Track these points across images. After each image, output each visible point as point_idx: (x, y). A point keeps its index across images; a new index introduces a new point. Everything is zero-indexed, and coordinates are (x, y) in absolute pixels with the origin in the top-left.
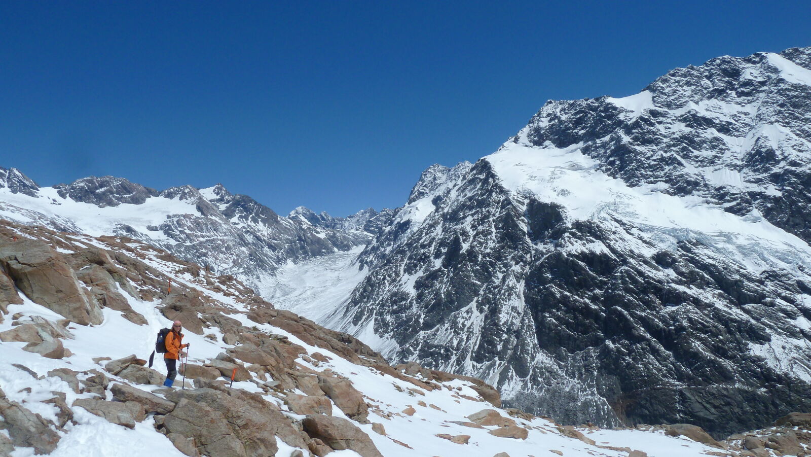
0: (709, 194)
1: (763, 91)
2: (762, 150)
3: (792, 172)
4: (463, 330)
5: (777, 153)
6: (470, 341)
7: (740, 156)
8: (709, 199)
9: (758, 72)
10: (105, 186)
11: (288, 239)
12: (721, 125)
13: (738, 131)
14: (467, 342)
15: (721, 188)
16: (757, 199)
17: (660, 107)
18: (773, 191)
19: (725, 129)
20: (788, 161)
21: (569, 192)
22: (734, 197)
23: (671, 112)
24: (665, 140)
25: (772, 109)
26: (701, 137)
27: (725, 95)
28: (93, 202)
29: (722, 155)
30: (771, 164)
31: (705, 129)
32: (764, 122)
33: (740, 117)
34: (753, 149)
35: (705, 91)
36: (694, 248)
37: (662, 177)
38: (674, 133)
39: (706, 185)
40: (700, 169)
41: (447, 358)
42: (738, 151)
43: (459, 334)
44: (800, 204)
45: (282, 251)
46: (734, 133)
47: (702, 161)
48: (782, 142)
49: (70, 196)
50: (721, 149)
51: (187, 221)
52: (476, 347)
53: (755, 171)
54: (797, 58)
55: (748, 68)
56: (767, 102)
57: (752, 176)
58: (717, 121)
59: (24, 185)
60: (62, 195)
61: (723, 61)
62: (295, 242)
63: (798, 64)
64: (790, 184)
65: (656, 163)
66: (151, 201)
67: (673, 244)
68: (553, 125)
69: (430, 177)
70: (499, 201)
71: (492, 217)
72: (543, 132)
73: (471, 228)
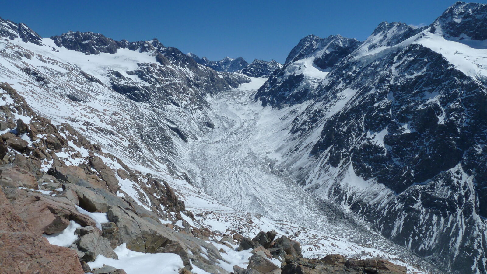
4: (459, 187)
6: (470, 198)
10: (88, 39)
11: (205, 80)
14: (467, 199)
28: (81, 51)
41: (453, 210)
43: (457, 191)
45: (203, 88)
49: (63, 45)
51: (154, 69)
52: (478, 204)
59: (31, 36)
60: (58, 44)
62: (209, 82)
66: (121, 51)
68: (468, 22)
69: (308, 44)
70: (462, 84)
71: (460, 97)
72: (458, 27)
73: (441, 104)
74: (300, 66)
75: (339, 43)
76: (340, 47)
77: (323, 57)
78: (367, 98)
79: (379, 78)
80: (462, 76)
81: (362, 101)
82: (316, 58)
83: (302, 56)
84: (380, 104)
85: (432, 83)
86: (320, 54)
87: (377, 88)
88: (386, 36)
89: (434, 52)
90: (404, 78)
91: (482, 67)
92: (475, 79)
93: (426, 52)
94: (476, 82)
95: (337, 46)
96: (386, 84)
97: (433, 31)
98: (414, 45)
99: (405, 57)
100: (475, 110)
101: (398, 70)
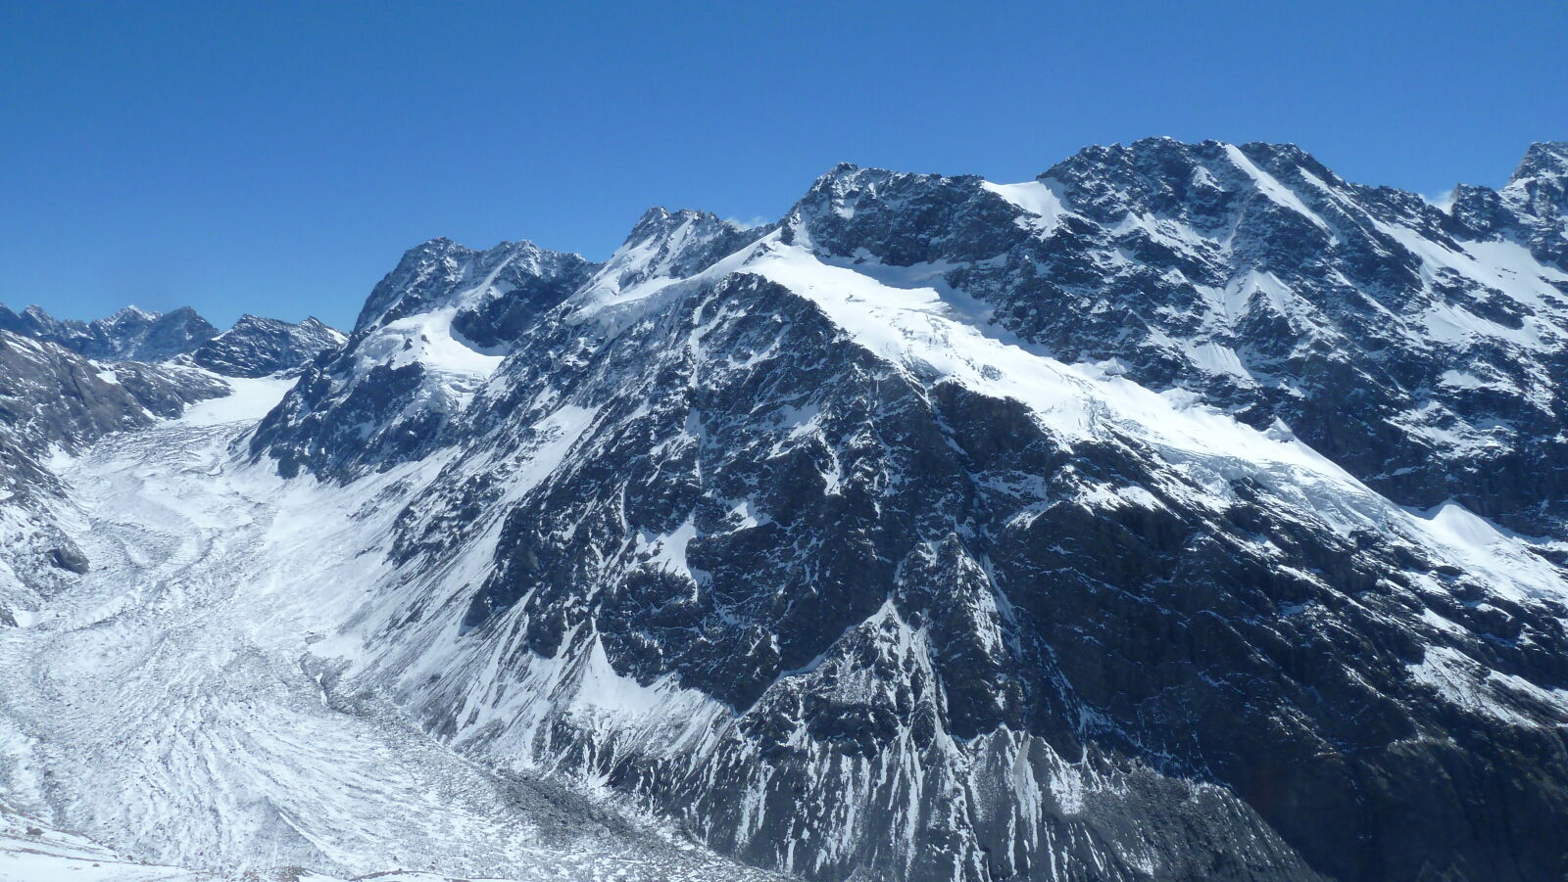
0: (1201, 386)
1: (1234, 211)
2: (1268, 316)
3: (1322, 361)
4: (896, 666)
5: (1291, 324)
6: (926, 692)
7: (1231, 322)
8: (1204, 395)
9: (1217, 175)
11: (40, 392)
12: (1186, 262)
13: (1212, 277)
14: (917, 692)
15: (1223, 378)
16: (1279, 401)
17: (1082, 215)
18: (1295, 389)
19: (1195, 270)
20: (1312, 341)
21: (999, 372)
22: (1246, 396)
23: (1103, 230)
24: (1106, 280)
25: (1257, 245)
26: (1162, 281)
27: (1176, 207)
29: (1200, 318)
30: (1286, 343)
31: (1165, 267)
32: (1250, 266)
33: (1208, 251)
34: (1252, 313)
35: (1147, 197)
36: (1256, 493)
37: (1117, 348)
38: (1119, 269)
39: (1192, 370)
40: (1175, 339)
41: (888, 733)
42: (1224, 314)
43: (891, 676)
44: (1338, 414)
45: (31, 423)
46: (1207, 279)
47: (1174, 326)
48: (1290, 306)
50: (1197, 307)
52: (945, 703)
53: (1263, 351)
55: (1200, 164)
56: (1248, 232)
57: (1261, 359)
58: (1179, 255)
61: (1165, 144)
62: (57, 399)
63: (1270, 172)
64: (1321, 380)
65: (1101, 320)
67: (1226, 486)
68: (869, 217)
69: (430, 265)
70: (873, 382)
71: (870, 417)
72: (848, 229)
73: (826, 439)
74: (408, 336)
75: (529, 265)
76: (534, 278)
77: (482, 307)
78: (627, 434)
79: (656, 372)
80: (869, 360)
81: (614, 442)
82: (459, 311)
83: (411, 307)
84: (666, 447)
85: (799, 382)
86: (471, 300)
87: (653, 401)
88: (665, 250)
89: (795, 296)
90: (727, 370)
91: (914, 335)
92: (902, 368)
93: (775, 295)
94: (903, 376)
95: (525, 274)
96: (679, 389)
97: (787, 238)
98: (743, 277)
99: (723, 311)
100: (909, 449)
101: (706, 348)
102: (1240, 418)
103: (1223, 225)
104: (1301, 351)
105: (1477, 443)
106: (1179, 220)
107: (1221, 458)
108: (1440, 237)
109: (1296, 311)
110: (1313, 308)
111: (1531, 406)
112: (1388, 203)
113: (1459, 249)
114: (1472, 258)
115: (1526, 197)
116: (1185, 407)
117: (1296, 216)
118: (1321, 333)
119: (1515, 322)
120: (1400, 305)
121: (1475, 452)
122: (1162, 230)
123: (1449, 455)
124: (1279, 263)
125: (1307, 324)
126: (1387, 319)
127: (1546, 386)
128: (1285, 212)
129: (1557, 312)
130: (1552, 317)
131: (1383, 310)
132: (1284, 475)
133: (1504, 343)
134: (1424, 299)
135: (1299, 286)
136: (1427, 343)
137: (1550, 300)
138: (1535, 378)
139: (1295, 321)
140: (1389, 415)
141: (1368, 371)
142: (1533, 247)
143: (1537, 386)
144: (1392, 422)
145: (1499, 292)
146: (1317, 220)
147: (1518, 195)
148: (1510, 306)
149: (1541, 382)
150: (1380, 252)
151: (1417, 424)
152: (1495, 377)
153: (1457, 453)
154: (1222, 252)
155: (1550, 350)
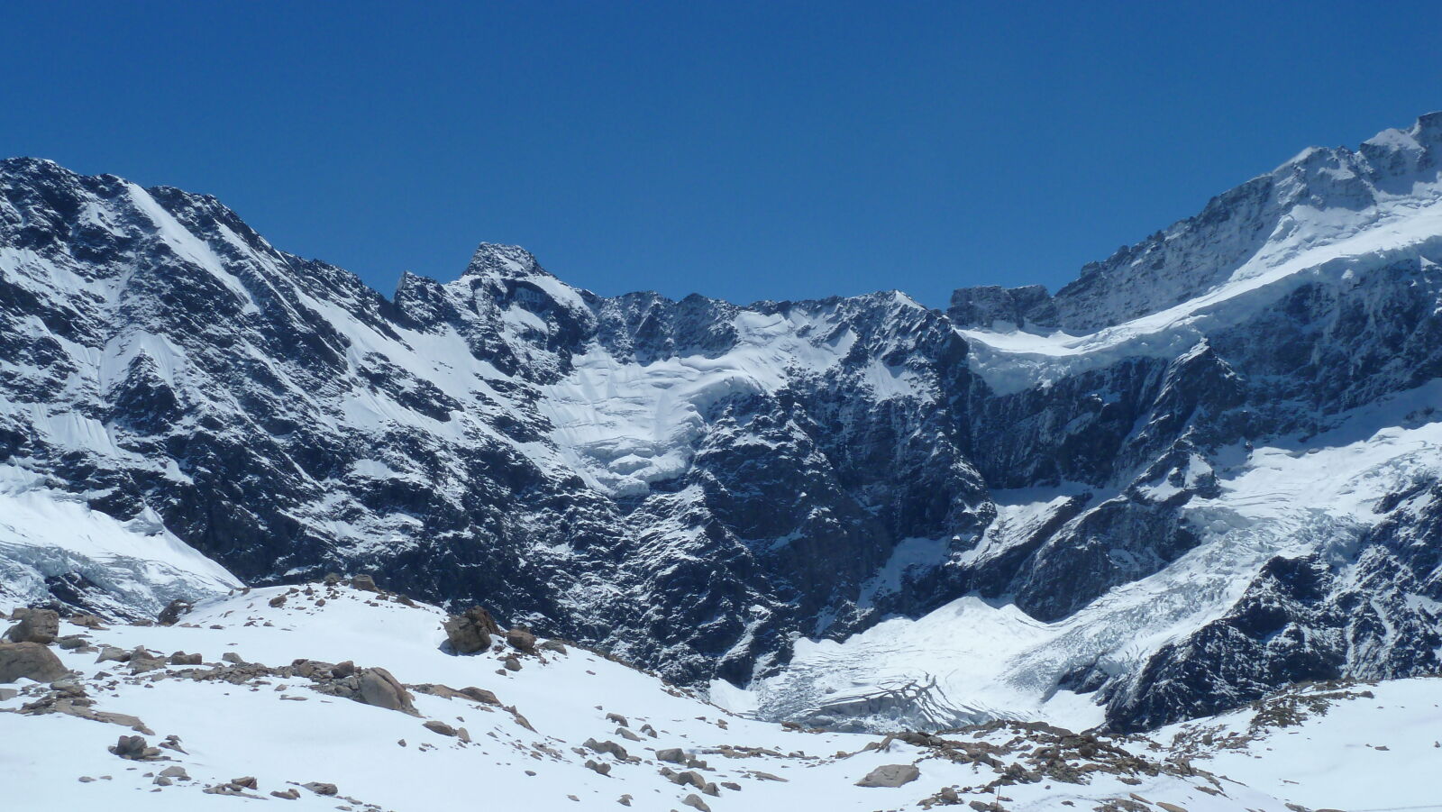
0: (49, 465)
1: (127, 260)
2: (149, 384)
3: (210, 440)
5: (178, 395)
7: (103, 389)
8: (51, 476)
9: (113, 215)
12: (54, 312)
13: (87, 333)
15: (77, 456)
16: (150, 487)
18: (174, 472)
19: (62, 322)
20: (201, 416)
22: (105, 479)
25: (151, 303)
26: (13, 331)
27: (51, 246)
29: (62, 382)
30: (168, 417)
31: (21, 315)
32: (138, 325)
33: (87, 303)
34: (130, 380)
35: (10, 228)
36: (81, 592)
39: (40, 445)
40: (20, 405)
42: (95, 379)
44: (224, 503)
46: (81, 335)
47: (22, 389)
48: (180, 375)
50: (60, 367)
53: (137, 427)
54: (181, 210)
55: (92, 200)
56: (140, 286)
57: (133, 438)
58: (44, 303)
61: (44, 169)
63: (180, 221)
64: (206, 463)
67: (39, 583)
102: (95, 505)
103: (114, 274)
104: (185, 428)
105: (382, 539)
106: (54, 262)
107: (38, 549)
108: (375, 322)
109: (187, 380)
110: (208, 379)
111: (440, 500)
112: (321, 278)
113: (396, 337)
114: (410, 348)
115: (468, 293)
116: (24, 489)
117: (204, 276)
118: (213, 408)
119: (442, 415)
120: (316, 387)
121: (378, 548)
122: (26, 270)
123: (350, 551)
124: (176, 326)
125: (197, 396)
126: (299, 399)
127: (460, 481)
128: (191, 269)
129: (487, 409)
130: (480, 414)
131: (297, 390)
132: (128, 571)
133: (425, 435)
134: (345, 383)
135: (198, 355)
136: (341, 429)
137: (481, 397)
138: (451, 471)
139: (184, 392)
140: (286, 506)
141: (266, 455)
142: (472, 343)
143: (451, 480)
144: (289, 515)
145: (428, 384)
146: (233, 283)
147: (462, 290)
148: (439, 399)
149: (455, 476)
150: (300, 327)
151: (319, 517)
152: (408, 468)
153: (360, 549)
154: (106, 306)
155: (473, 445)
